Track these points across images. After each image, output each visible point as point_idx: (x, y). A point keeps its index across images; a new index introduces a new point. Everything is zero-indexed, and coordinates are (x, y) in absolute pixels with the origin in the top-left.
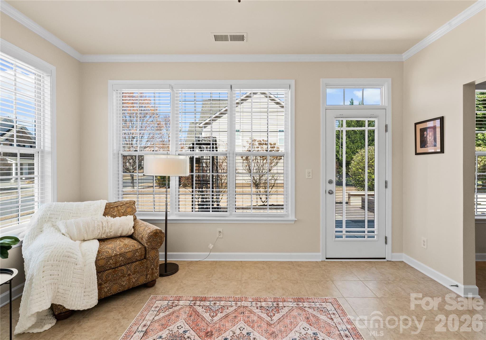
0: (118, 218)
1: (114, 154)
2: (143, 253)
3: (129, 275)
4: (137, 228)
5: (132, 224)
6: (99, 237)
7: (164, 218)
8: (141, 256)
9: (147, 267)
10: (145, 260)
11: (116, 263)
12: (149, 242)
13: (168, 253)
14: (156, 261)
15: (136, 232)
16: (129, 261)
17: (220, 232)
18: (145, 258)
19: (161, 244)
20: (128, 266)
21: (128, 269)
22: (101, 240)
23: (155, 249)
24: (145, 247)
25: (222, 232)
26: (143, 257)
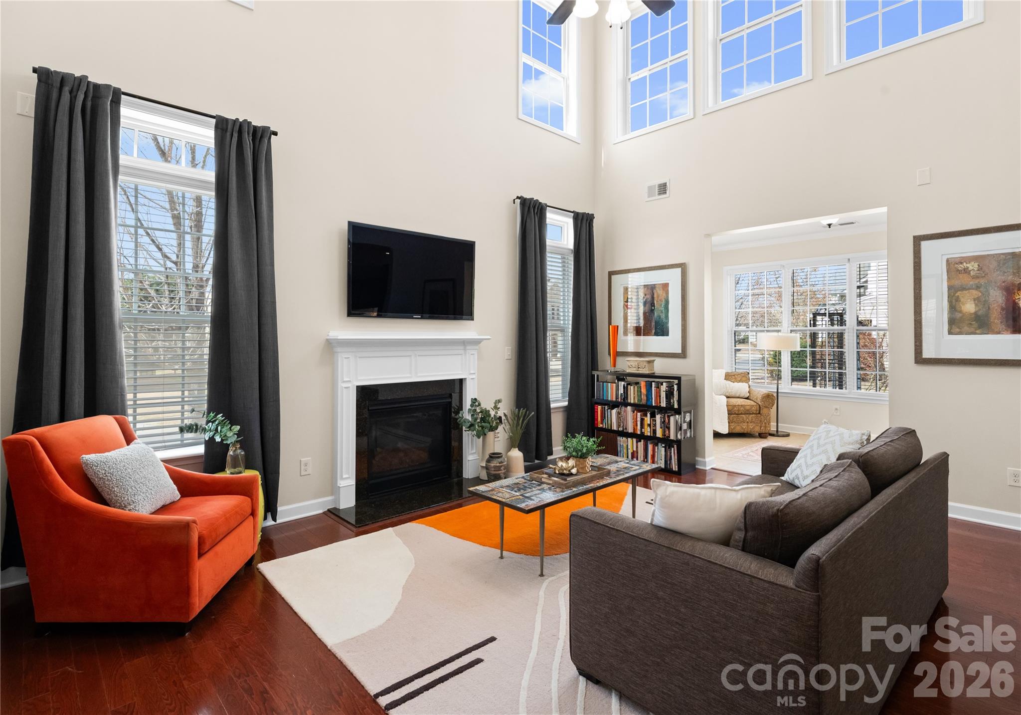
0: (736, 383)
1: (728, 331)
2: (758, 409)
3: (748, 422)
4: (751, 392)
5: (748, 389)
6: (728, 394)
7: (776, 391)
8: (757, 411)
9: (761, 421)
10: (759, 415)
11: (738, 411)
12: (763, 401)
13: (779, 424)
14: (768, 418)
15: (751, 395)
16: (748, 412)
17: (836, 409)
18: (759, 413)
19: (773, 405)
20: (747, 415)
21: (747, 418)
22: (728, 397)
23: (769, 407)
24: (759, 406)
25: (838, 408)
26: (758, 412)
